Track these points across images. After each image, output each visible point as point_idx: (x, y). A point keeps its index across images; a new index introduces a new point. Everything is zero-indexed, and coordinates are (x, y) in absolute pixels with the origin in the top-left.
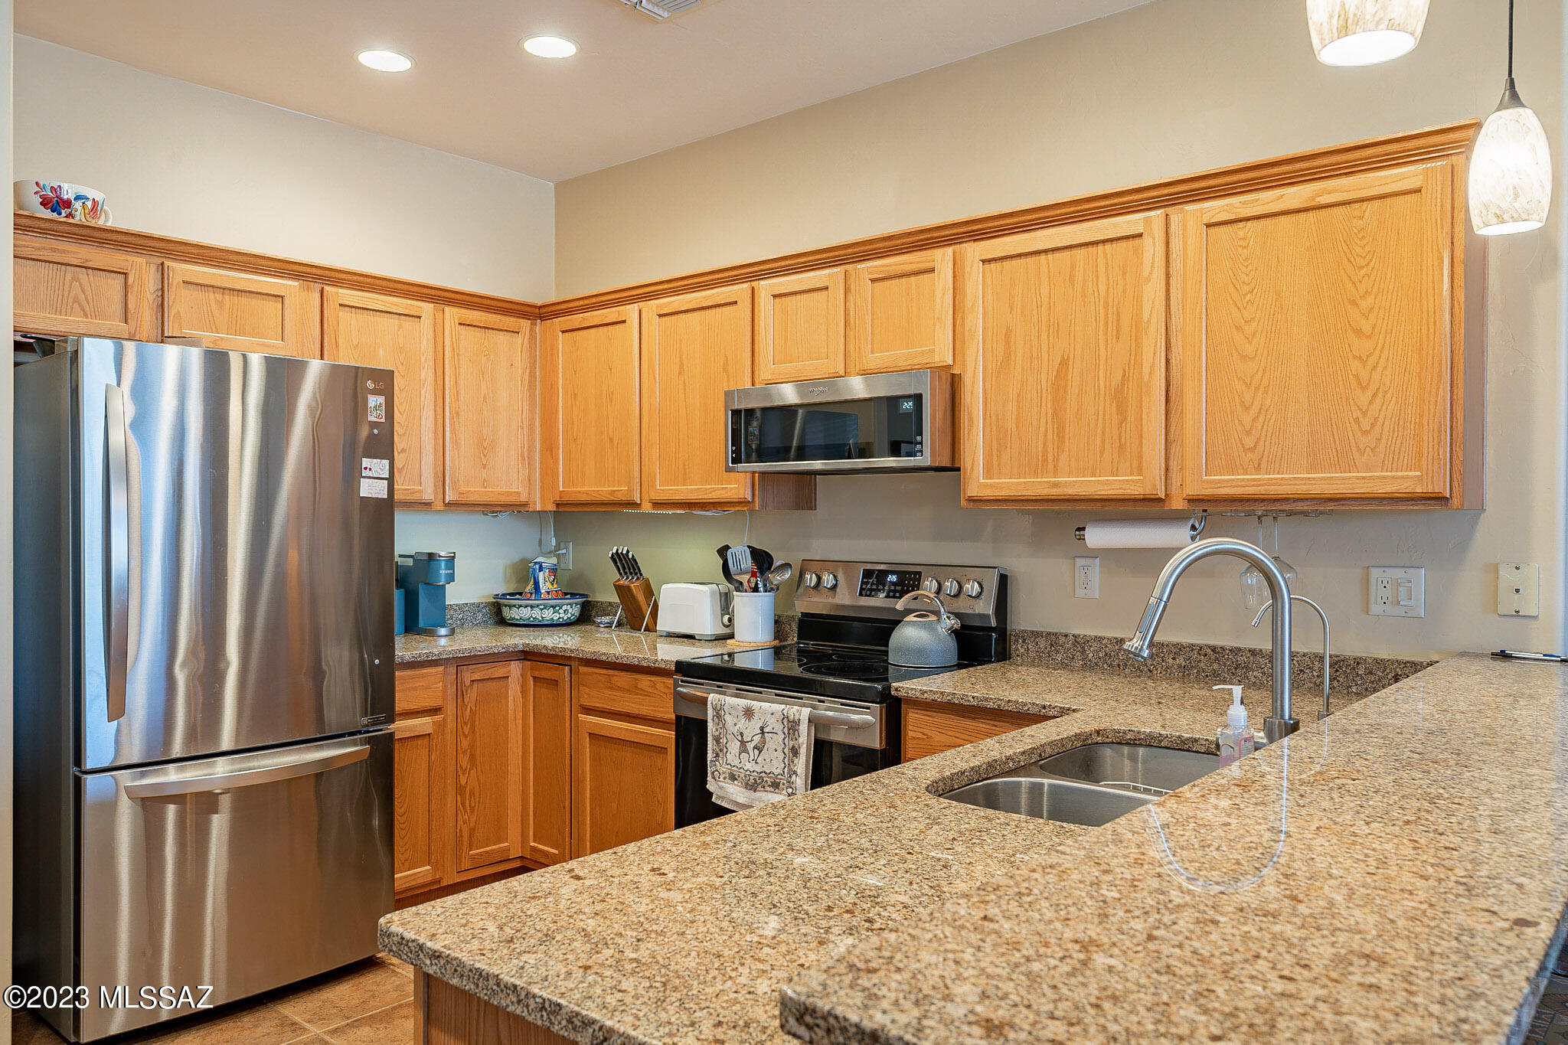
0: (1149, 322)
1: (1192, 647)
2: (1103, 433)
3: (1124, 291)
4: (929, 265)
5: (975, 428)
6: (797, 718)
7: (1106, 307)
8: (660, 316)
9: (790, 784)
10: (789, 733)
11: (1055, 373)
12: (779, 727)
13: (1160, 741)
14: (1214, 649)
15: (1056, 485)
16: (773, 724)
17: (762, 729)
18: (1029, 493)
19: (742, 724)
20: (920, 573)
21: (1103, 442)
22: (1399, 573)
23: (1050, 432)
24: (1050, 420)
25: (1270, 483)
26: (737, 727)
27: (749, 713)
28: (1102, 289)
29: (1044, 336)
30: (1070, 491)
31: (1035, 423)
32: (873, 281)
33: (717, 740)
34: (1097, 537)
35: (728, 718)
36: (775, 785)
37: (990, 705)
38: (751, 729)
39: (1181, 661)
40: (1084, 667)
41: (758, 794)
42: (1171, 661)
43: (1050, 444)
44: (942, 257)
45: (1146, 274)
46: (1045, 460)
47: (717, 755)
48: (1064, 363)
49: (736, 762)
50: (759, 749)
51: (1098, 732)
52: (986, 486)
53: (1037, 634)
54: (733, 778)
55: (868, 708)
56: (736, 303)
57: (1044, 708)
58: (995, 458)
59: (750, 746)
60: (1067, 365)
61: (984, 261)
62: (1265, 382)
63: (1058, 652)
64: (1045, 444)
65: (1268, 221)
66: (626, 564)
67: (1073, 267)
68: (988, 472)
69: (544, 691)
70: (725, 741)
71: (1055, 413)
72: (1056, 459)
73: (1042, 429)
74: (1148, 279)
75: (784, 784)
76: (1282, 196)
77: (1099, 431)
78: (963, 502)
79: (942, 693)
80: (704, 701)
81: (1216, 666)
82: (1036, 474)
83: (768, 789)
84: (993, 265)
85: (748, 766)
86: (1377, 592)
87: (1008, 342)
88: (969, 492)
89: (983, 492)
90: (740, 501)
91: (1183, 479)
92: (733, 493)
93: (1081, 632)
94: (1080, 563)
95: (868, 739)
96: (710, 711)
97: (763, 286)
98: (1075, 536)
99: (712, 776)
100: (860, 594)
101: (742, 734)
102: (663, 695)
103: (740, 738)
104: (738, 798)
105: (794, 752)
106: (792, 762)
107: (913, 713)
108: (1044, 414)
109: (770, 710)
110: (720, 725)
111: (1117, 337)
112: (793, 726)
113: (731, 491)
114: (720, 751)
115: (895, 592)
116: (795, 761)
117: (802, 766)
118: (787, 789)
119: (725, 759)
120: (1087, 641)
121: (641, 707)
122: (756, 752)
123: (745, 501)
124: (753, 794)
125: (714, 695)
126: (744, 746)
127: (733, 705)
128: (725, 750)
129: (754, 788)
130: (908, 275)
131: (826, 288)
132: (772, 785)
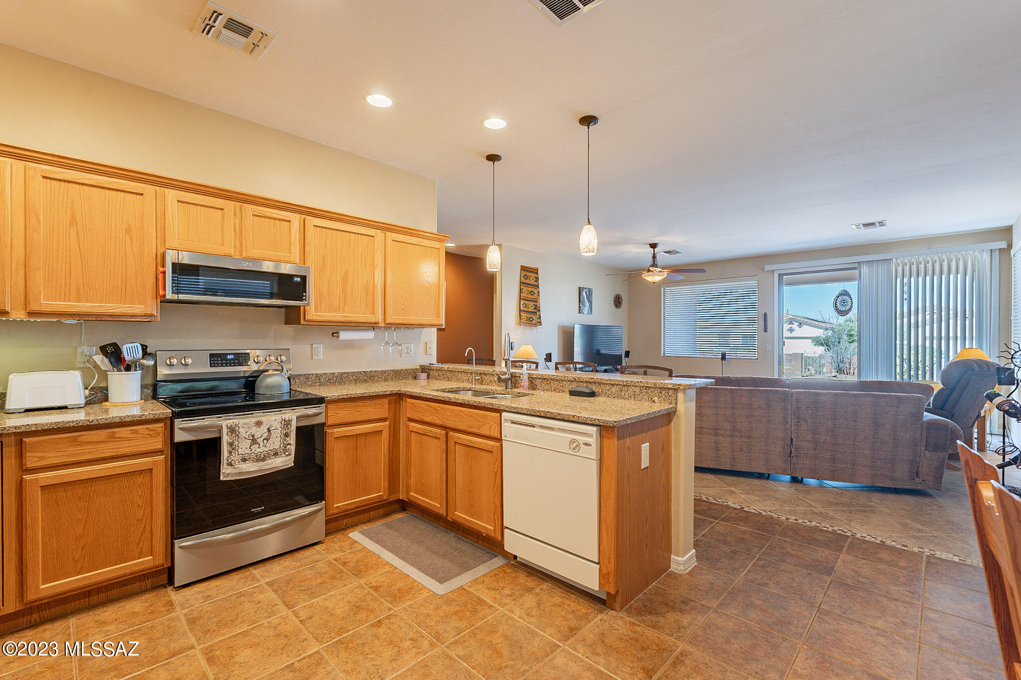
0: (377, 266)
1: (358, 372)
2: (361, 300)
3: (368, 253)
4: (289, 219)
6: (290, 419)
7: (361, 256)
10: (284, 427)
11: (343, 276)
12: (278, 426)
14: (364, 372)
16: (274, 425)
17: (268, 429)
18: (333, 319)
19: (253, 430)
20: (249, 354)
21: (360, 303)
22: (408, 345)
23: (341, 297)
24: (341, 293)
25: (409, 319)
26: (249, 433)
27: (258, 423)
28: (360, 250)
29: (339, 261)
30: (350, 319)
31: (335, 292)
32: (253, 215)
33: (231, 444)
34: (344, 335)
35: (241, 430)
36: (276, 454)
37: (367, 395)
38: (261, 432)
40: (320, 385)
41: (266, 462)
43: (341, 302)
44: (295, 217)
45: (375, 249)
46: (340, 307)
47: (231, 452)
48: (346, 273)
49: (248, 451)
50: (267, 439)
52: (316, 315)
53: (300, 375)
54: (244, 460)
55: (320, 407)
56: (142, 194)
57: (385, 392)
58: (318, 305)
59: (260, 441)
60: (347, 273)
61: (314, 226)
64: (339, 301)
67: (350, 239)
68: (316, 310)
70: (237, 443)
71: (343, 291)
72: (344, 307)
73: (338, 297)
74: (378, 252)
75: (281, 452)
77: (359, 299)
78: (302, 322)
79: (347, 395)
80: (220, 426)
81: (365, 377)
82: (336, 312)
83: (272, 457)
84: (318, 228)
85: (258, 450)
86: (404, 350)
87: (324, 260)
88: (308, 317)
89: (315, 318)
90: (145, 315)
91: (385, 317)
92: (140, 310)
93: (319, 372)
94: (315, 346)
95: (320, 420)
96: (225, 430)
97: (169, 193)
98: (333, 336)
99: (228, 465)
100: (211, 366)
101: (253, 436)
102: (148, 436)
103: (251, 438)
104: (251, 469)
105: (287, 435)
106: (285, 440)
107: (330, 406)
108: (338, 289)
109: (273, 419)
110: (234, 435)
111: (365, 269)
112: (287, 423)
113: (138, 309)
114: (233, 449)
115: (234, 363)
116: (288, 439)
117: (292, 439)
118: (284, 453)
119: (237, 453)
120: (321, 375)
121: (120, 450)
122: (265, 441)
123: (152, 315)
124: (262, 463)
125: (225, 422)
126: (254, 441)
127: (245, 423)
128: (237, 448)
129: (263, 460)
130: (275, 219)
131: (223, 210)
132: (274, 455)
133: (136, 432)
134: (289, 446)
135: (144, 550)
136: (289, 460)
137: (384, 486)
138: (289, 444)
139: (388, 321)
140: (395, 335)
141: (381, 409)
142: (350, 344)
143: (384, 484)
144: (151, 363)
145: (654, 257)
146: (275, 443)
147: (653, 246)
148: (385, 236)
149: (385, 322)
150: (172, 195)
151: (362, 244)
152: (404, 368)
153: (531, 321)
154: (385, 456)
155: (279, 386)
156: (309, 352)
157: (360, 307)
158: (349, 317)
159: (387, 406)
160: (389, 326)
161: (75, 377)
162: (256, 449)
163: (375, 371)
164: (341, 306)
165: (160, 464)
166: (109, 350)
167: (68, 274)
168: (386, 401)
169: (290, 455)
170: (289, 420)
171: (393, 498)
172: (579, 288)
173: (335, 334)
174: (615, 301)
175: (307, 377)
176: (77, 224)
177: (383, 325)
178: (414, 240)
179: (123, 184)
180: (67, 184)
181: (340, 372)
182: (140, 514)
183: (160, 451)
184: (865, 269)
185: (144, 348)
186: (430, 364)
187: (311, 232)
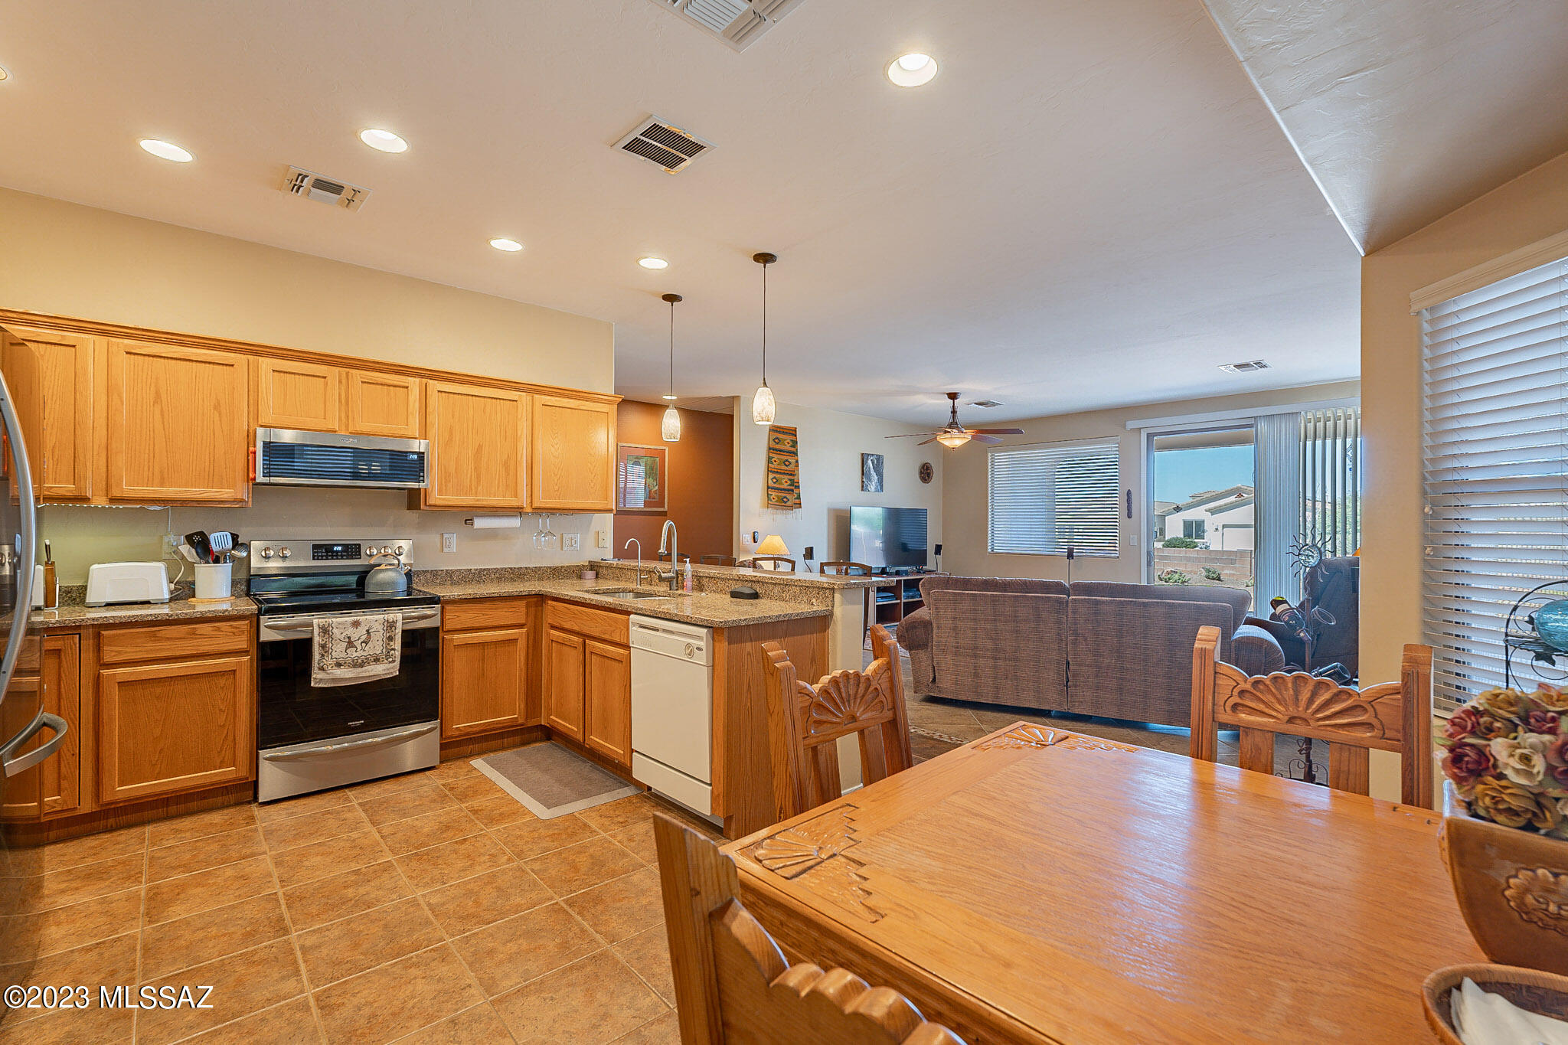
0: (521, 436)
1: (502, 569)
2: (499, 478)
3: (508, 422)
4: (406, 385)
5: (434, 472)
6: (395, 619)
7: (500, 426)
8: (127, 353)
9: (388, 656)
10: (387, 630)
11: (475, 450)
12: (380, 628)
14: (511, 569)
16: (375, 626)
17: (368, 631)
18: (464, 503)
19: (349, 631)
20: (359, 545)
21: (499, 483)
22: (572, 535)
23: (473, 475)
24: (473, 471)
25: (565, 503)
26: (344, 634)
27: (356, 624)
28: (499, 419)
29: (470, 433)
30: (485, 503)
31: (465, 471)
32: (362, 382)
33: (323, 646)
34: (480, 523)
35: (335, 630)
36: (377, 660)
37: (496, 595)
38: (358, 634)
39: (497, 575)
40: (452, 584)
41: (363, 668)
43: (473, 482)
44: (413, 382)
45: (519, 417)
46: (471, 489)
47: (323, 655)
48: (480, 447)
49: (344, 655)
50: (367, 643)
52: (440, 499)
53: (424, 571)
54: (339, 665)
55: (435, 607)
56: (233, 365)
57: (523, 592)
58: (443, 486)
59: (358, 644)
60: (482, 448)
61: (439, 391)
64: (471, 481)
65: (562, 409)
67: (485, 406)
68: (440, 492)
70: (331, 645)
71: (475, 468)
72: (476, 488)
73: (469, 476)
74: (520, 419)
75: (383, 658)
77: (497, 478)
78: (422, 506)
79: (470, 594)
80: (311, 625)
82: (466, 494)
83: (372, 663)
84: (443, 394)
85: (355, 654)
86: (566, 542)
87: (451, 433)
88: (431, 501)
89: (439, 502)
90: (235, 501)
91: (532, 500)
92: (229, 495)
93: (450, 568)
94: (445, 536)
95: (435, 622)
96: (316, 631)
97: (263, 361)
98: (466, 523)
99: (320, 669)
100: (314, 559)
101: (349, 638)
102: (231, 634)
103: (347, 640)
104: (346, 675)
105: (390, 639)
106: (388, 644)
107: (448, 607)
108: (470, 467)
109: (374, 619)
110: (327, 636)
111: (506, 441)
112: (391, 625)
113: (227, 494)
114: (325, 652)
115: (342, 556)
116: (392, 643)
117: (397, 644)
118: (387, 659)
119: (330, 656)
120: (453, 572)
121: (202, 648)
122: (364, 645)
123: (242, 501)
124: (360, 669)
125: (317, 620)
126: (350, 644)
127: (340, 622)
128: (330, 650)
129: (361, 666)
130: (388, 385)
131: (325, 377)
132: (375, 660)
133: (218, 629)
134: (393, 652)
135: (226, 760)
136: (393, 668)
137: (519, 706)
138: (393, 649)
139: (535, 505)
140: (549, 522)
141: (517, 613)
142: (492, 534)
143: (520, 705)
144: (245, 554)
145: (954, 412)
146: (376, 647)
147: (953, 396)
148: (533, 400)
149: (531, 506)
150: (266, 364)
151: (501, 410)
152: (566, 564)
153: (786, 502)
154: (521, 670)
155: (392, 584)
156: (439, 545)
157: (498, 488)
159: (524, 610)
160: (538, 511)
161: (158, 570)
162: (353, 653)
163: (526, 568)
164: (473, 488)
165: (245, 666)
166: (196, 539)
167: (152, 455)
168: (523, 603)
169: (394, 661)
170: (393, 622)
171: (532, 723)
172: (863, 454)
173: (469, 521)
174: (921, 473)
175: (435, 573)
176: (161, 401)
177: (529, 510)
178: (573, 403)
179: (211, 355)
180: (151, 358)
181: (480, 568)
182: (222, 719)
183: (246, 651)
184: (1263, 426)
185: (235, 537)
186: (602, 560)
187: (434, 399)
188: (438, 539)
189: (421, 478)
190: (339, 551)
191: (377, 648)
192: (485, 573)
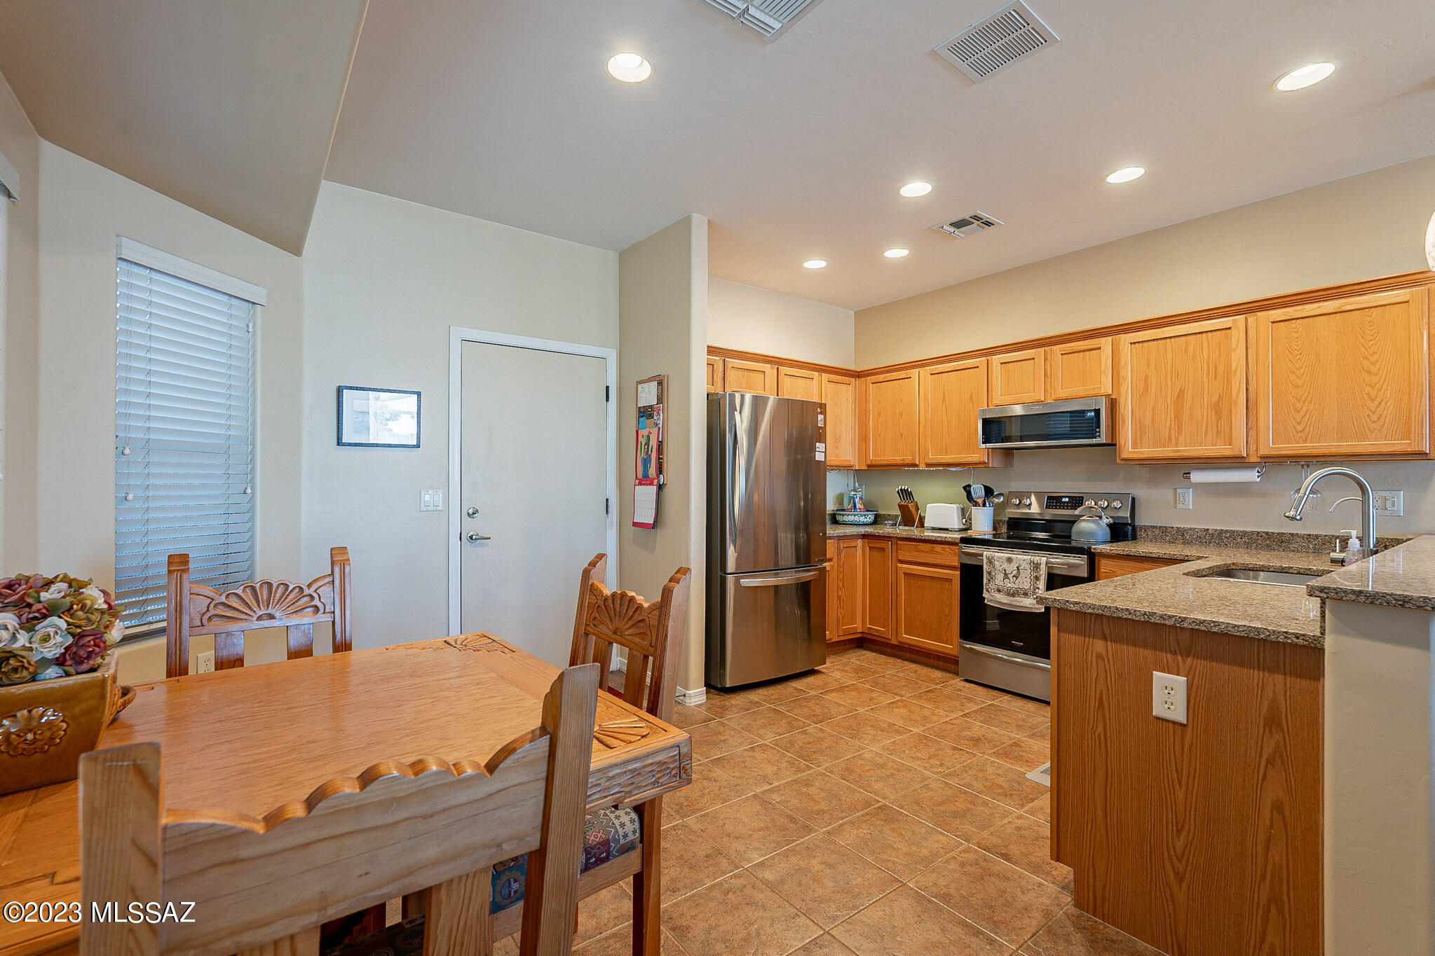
0: (1236, 370)
1: (1252, 533)
2: (1207, 426)
3: (1220, 356)
4: (1098, 346)
5: (1126, 426)
6: (1041, 563)
7: (1208, 364)
8: (931, 374)
10: (1034, 570)
11: (1176, 396)
12: (1028, 567)
13: (1269, 569)
14: (1267, 533)
15: (1179, 451)
16: (1024, 565)
17: (1018, 567)
18: (1161, 455)
19: (1005, 565)
20: (1083, 497)
21: (1206, 430)
22: (1386, 494)
23: (1173, 426)
24: (1173, 420)
25: (1313, 448)
26: (1002, 567)
27: (1009, 560)
28: (1206, 355)
29: (1169, 378)
30: (1186, 454)
31: (1163, 421)
32: (1062, 354)
33: (989, 573)
34: (1197, 477)
35: (996, 562)
36: (1026, 594)
38: (1011, 568)
41: (1015, 598)
42: (1239, 540)
43: (1173, 432)
44: (1106, 343)
45: (1233, 347)
46: (1170, 439)
47: (989, 581)
48: (1182, 391)
49: (1002, 584)
50: (1016, 577)
51: (1233, 564)
52: (1133, 452)
54: (999, 591)
55: (1080, 557)
56: (978, 367)
58: (1138, 439)
59: (1010, 576)
60: (1184, 393)
61: (1132, 343)
62: (1309, 398)
63: (1167, 536)
64: (1170, 432)
65: (1311, 319)
66: (906, 494)
67: (1187, 345)
68: (1135, 446)
69: (875, 553)
70: (995, 574)
71: (1176, 416)
72: (1177, 439)
73: (1168, 424)
74: (1235, 350)
75: (1032, 594)
76: (1319, 307)
77: (1204, 425)
78: (1118, 461)
79: (1114, 551)
80: (982, 555)
81: (1268, 542)
82: (1164, 446)
83: (1021, 597)
84: (1137, 345)
85: (1009, 585)
87: (1146, 382)
88: (1123, 456)
89: (1131, 456)
90: (979, 463)
91: (1257, 446)
93: (1182, 526)
94: (1179, 491)
95: (1080, 572)
96: (985, 560)
97: (995, 359)
98: (1185, 478)
99: (987, 591)
100: (1047, 508)
101: (1005, 570)
102: (951, 555)
103: (1004, 572)
104: (1003, 601)
105: (1037, 578)
106: (1035, 583)
108: (1169, 417)
109: (1022, 559)
110: (991, 566)
111: (1215, 378)
112: (1036, 566)
113: (977, 458)
114: (991, 579)
115: (1067, 506)
116: (1038, 583)
117: (1042, 585)
118: (1034, 596)
119: (994, 583)
120: (1185, 530)
123: (987, 462)
124: (1013, 599)
125: (987, 553)
126: (1006, 576)
127: (1000, 557)
128: (994, 579)
129: (1013, 595)
130: (1084, 351)
131: (1034, 359)
132: (1024, 594)
133: (944, 549)
135: (948, 640)
138: (1038, 588)
139: (1265, 453)
149: (1259, 455)
151: (1209, 345)
156: (1172, 501)
157: (1206, 435)
158: (1183, 451)
162: (1009, 584)
164: (1173, 438)
165: (956, 578)
166: (968, 489)
167: (942, 436)
170: (1039, 564)
173: (1185, 475)
175: (1164, 530)
176: (946, 400)
177: (1256, 460)
180: (941, 374)
181: (1218, 528)
183: (956, 568)
187: (1125, 354)
188: (1170, 494)
189: (1098, 434)
190: (1066, 502)
191: (1025, 583)
192: (1228, 535)
